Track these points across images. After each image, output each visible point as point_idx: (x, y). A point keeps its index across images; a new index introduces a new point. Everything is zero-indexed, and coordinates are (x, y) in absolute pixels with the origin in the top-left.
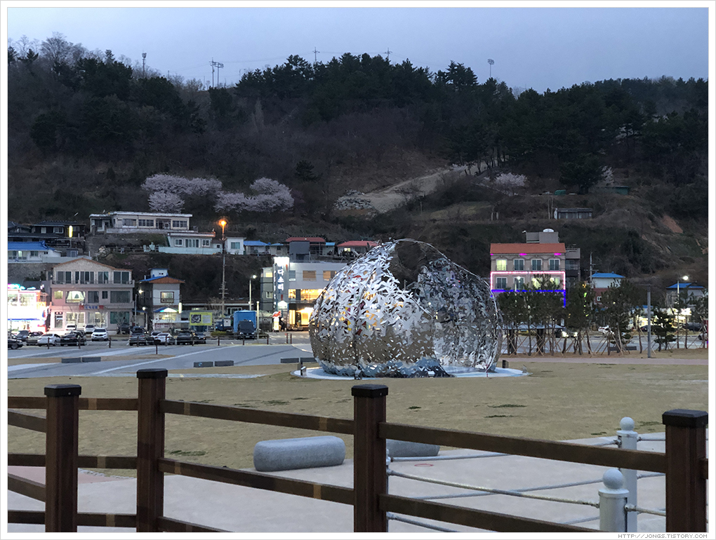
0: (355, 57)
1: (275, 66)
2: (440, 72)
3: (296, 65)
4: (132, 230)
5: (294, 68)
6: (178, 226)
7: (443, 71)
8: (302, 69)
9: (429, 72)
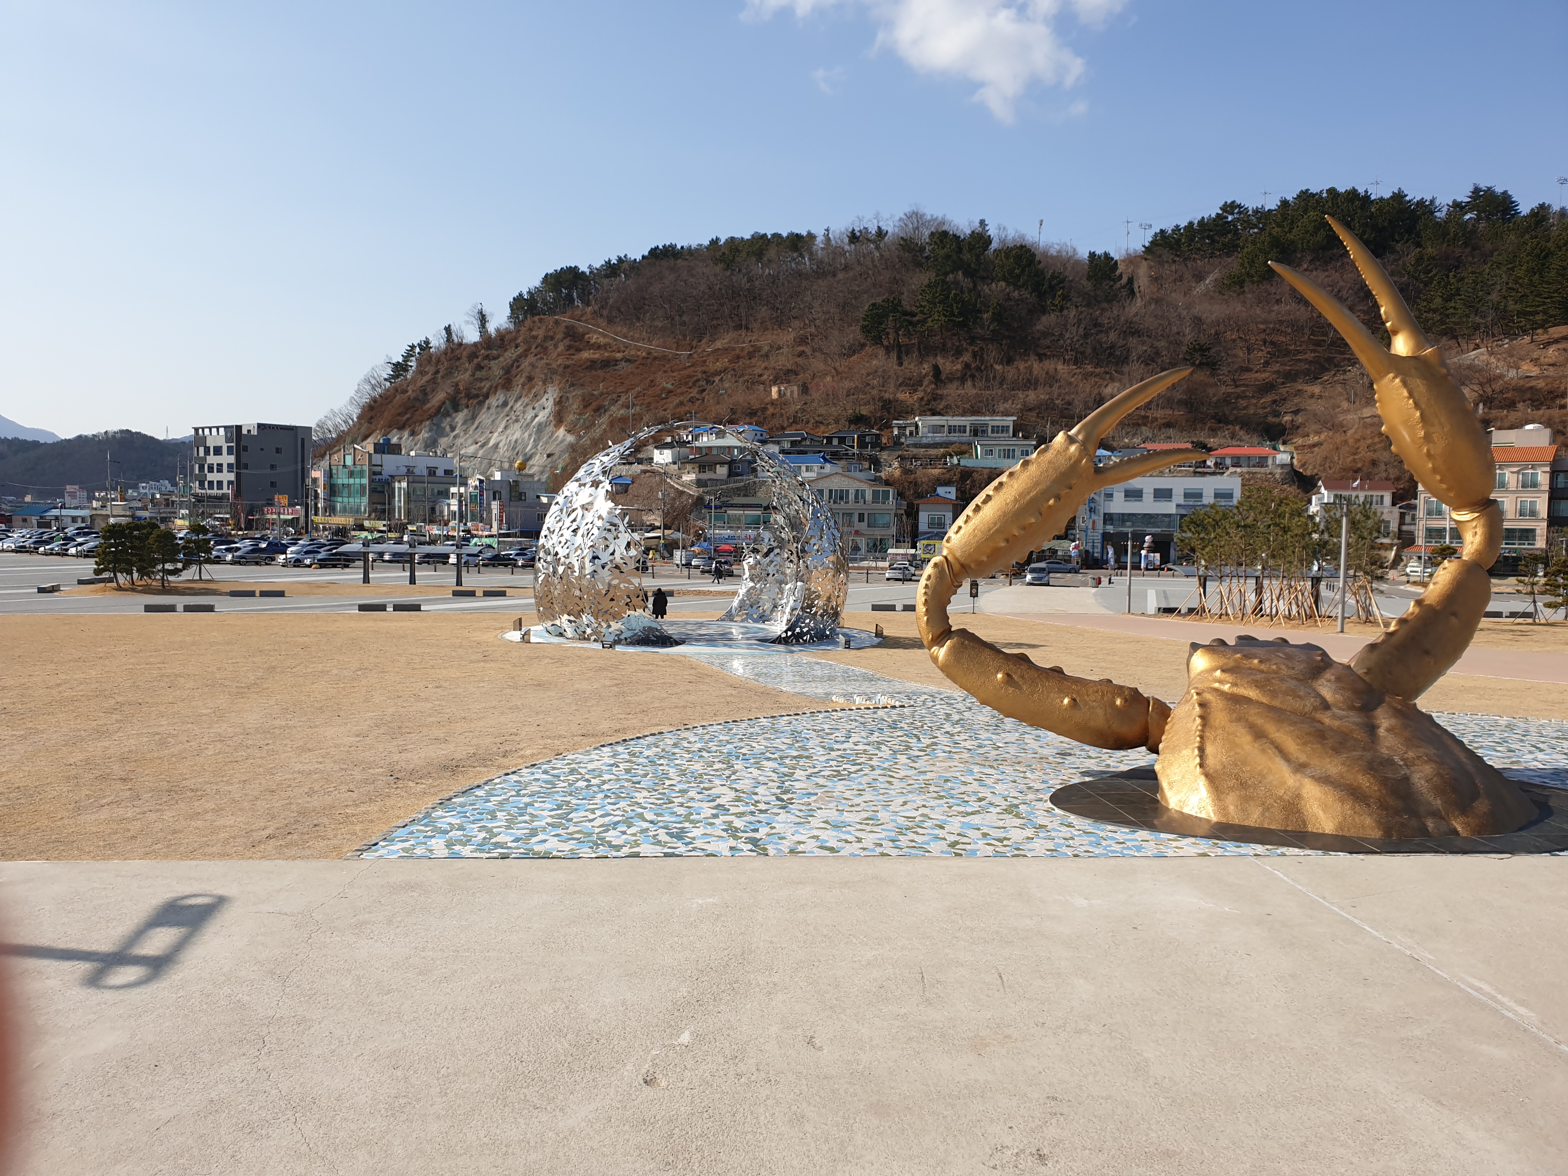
0: (1317, 194)
1: (1199, 218)
2: (1454, 201)
3: (1232, 214)
4: (937, 439)
5: (1230, 218)
6: (998, 432)
7: (1459, 200)
8: (1238, 219)
9: (1437, 204)
